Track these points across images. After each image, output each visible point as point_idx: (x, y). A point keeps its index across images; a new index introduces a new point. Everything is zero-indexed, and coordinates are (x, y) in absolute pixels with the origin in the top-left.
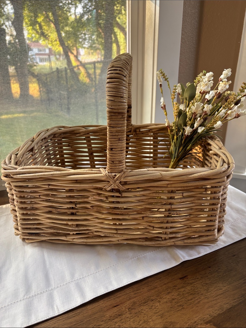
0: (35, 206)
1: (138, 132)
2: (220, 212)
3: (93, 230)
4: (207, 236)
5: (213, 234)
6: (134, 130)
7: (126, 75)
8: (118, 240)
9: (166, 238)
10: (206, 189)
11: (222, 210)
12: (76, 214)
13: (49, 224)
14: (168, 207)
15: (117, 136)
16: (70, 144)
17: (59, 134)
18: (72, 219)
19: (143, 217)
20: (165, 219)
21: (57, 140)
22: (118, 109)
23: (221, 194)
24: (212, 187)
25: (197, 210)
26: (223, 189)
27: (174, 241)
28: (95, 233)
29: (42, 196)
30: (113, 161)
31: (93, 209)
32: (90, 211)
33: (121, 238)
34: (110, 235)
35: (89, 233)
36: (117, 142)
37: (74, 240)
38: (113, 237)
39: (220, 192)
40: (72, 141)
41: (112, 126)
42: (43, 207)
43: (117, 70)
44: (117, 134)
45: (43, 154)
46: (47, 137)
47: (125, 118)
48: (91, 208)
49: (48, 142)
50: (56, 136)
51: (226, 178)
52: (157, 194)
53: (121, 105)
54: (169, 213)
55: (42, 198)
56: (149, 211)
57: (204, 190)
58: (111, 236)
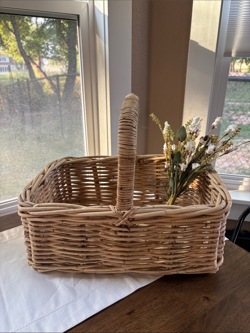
0: (49, 239)
1: (142, 162)
2: (219, 243)
3: (102, 261)
4: (208, 266)
5: (213, 264)
6: (138, 161)
7: (136, 126)
8: (125, 270)
9: (170, 268)
10: (206, 224)
11: (221, 242)
12: (86, 247)
13: (61, 255)
14: (172, 240)
15: (127, 177)
16: (77, 173)
17: (67, 165)
18: (83, 251)
19: (149, 250)
20: (168, 251)
21: (65, 170)
22: (128, 156)
23: (220, 228)
24: (211, 223)
25: (198, 243)
26: (222, 223)
27: (177, 271)
28: (104, 264)
29: (55, 230)
30: (122, 200)
31: (102, 242)
32: (100, 244)
33: (128, 268)
34: (117, 265)
35: (98, 263)
36: (127, 182)
37: (84, 270)
38: (121, 267)
39: (218, 227)
40: (79, 170)
41: (122, 169)
42: (56, 240)
43: (128, 122)
44: (126, 176)
45: (53, 184)
46: (56, 168)
47: (134, 162)
48: (101, 241)
49: (57, 172)
50: (65, 166)
51: (224, 214)
52: (162, 229)
53: (131, 152)
54: (173, 246)
55: (56, 232)
56: (154, 244)
57: (205, 225)
58: (119, 266)
